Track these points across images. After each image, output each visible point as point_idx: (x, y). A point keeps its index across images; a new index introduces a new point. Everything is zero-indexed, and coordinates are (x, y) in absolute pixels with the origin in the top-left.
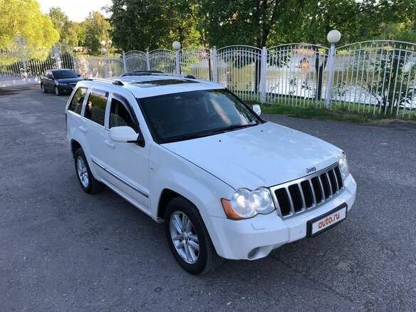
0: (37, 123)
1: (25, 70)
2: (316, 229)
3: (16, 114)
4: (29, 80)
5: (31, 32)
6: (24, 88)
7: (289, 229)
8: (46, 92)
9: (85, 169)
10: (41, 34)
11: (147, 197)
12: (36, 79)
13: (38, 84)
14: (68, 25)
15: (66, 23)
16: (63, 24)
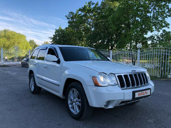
0: (17, 75)
1: (16, 59)
2: (137, 95)
3: (9, 72)
4: (17, 62)
5: (21, 46)
6: (14, 65)
7: (124, 93)
8: (23, 66)
9: (33, 83)
10: (25, 47)
11: (59, 85)
12: (20, 62)
13: (20, 64)
14: (36, 46)
15: (35, 45)
16: (34, 46)
